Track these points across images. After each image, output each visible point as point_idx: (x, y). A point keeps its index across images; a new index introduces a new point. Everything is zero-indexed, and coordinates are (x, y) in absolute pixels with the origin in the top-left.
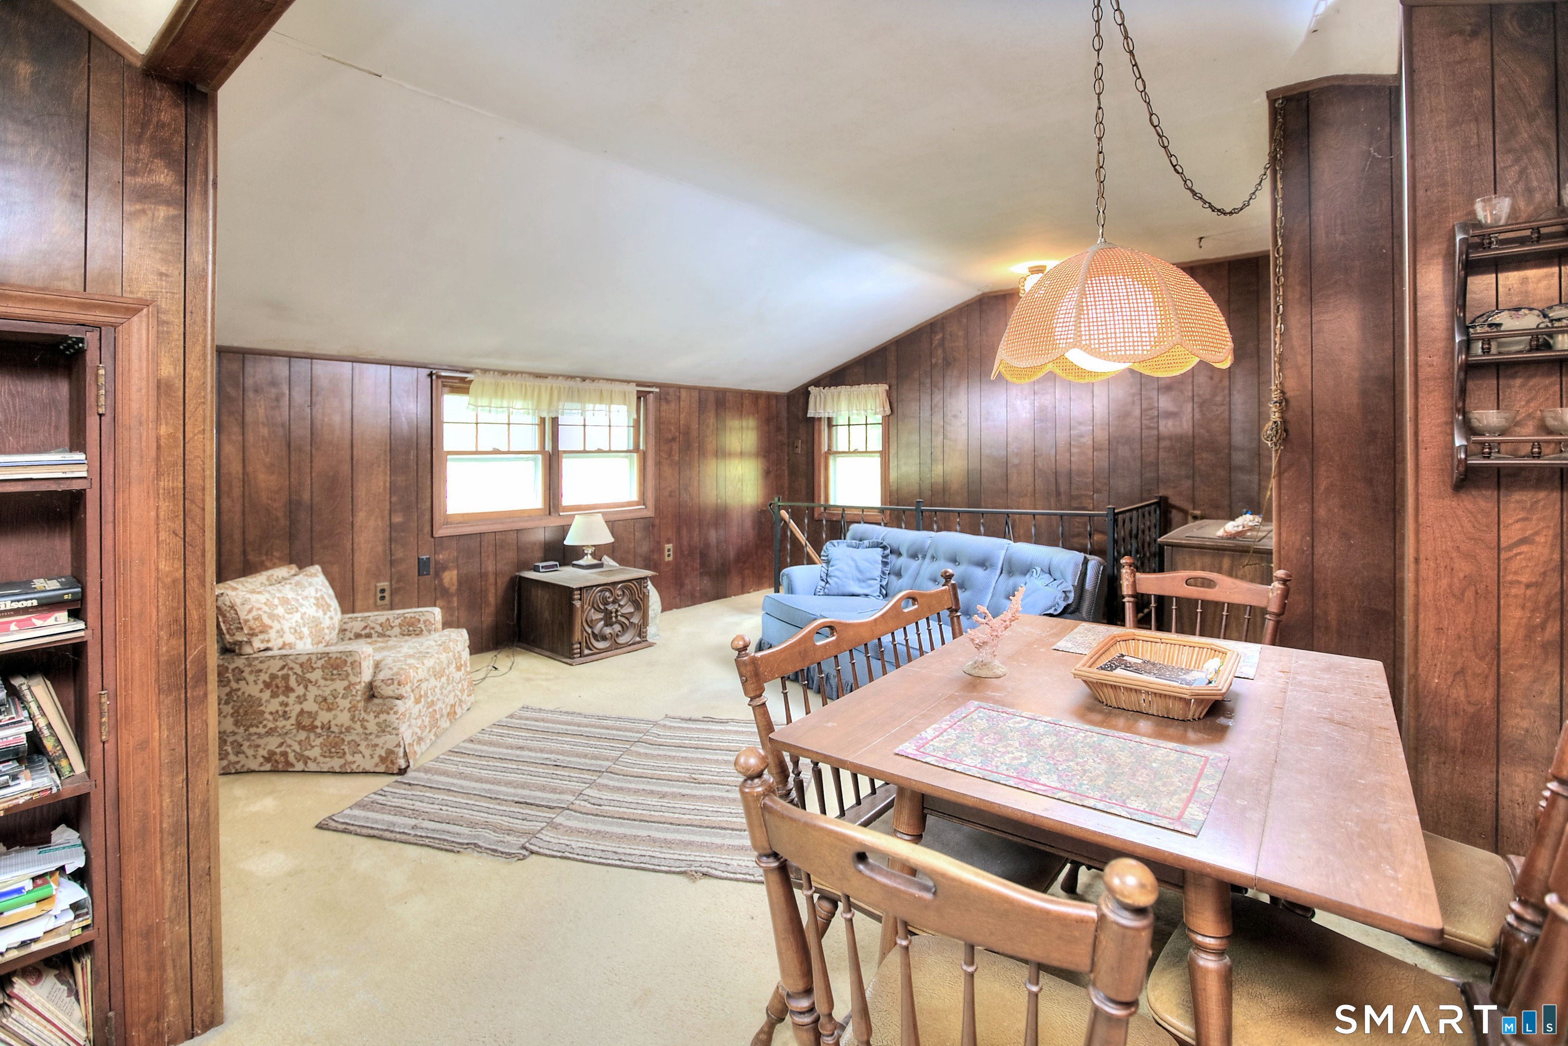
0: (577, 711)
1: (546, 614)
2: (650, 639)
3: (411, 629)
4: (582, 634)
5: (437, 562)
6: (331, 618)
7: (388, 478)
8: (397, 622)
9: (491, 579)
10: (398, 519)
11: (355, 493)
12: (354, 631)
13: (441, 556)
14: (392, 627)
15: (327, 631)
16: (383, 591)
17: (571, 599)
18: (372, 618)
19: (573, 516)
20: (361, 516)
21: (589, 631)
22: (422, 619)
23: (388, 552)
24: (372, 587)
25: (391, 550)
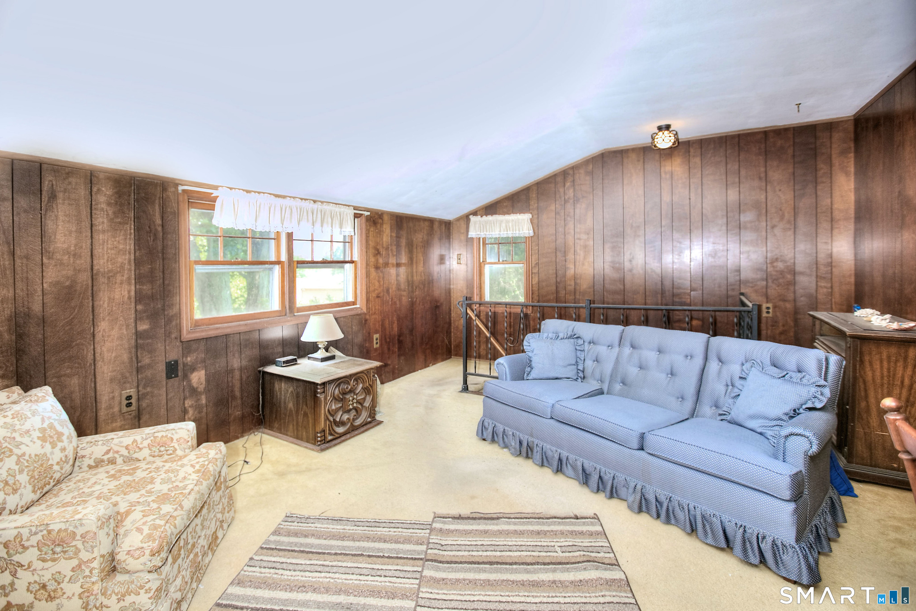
0: (345, 516)
1: (291, 405)
2: (378, 417)
3: (162, 449)
4: (325, 423)
5: (185, 365)
6: (63, 449)
7: (133, 288)
8: (146, 443)
9: (237, 374)
10: (143, 326)
11: (96, 303)
12: (93, 457)
13: (189, 359)
14: (141, 449)
15: (56, 468)
16: (129, 398)
17: (315, 393)
18: (116, 441)
19: (309, 316)
20: (103, 326)
21: (331, 419)
22: (175, 437)
23: (134, 359)
24: (117, 394)
25: (137, 357)
